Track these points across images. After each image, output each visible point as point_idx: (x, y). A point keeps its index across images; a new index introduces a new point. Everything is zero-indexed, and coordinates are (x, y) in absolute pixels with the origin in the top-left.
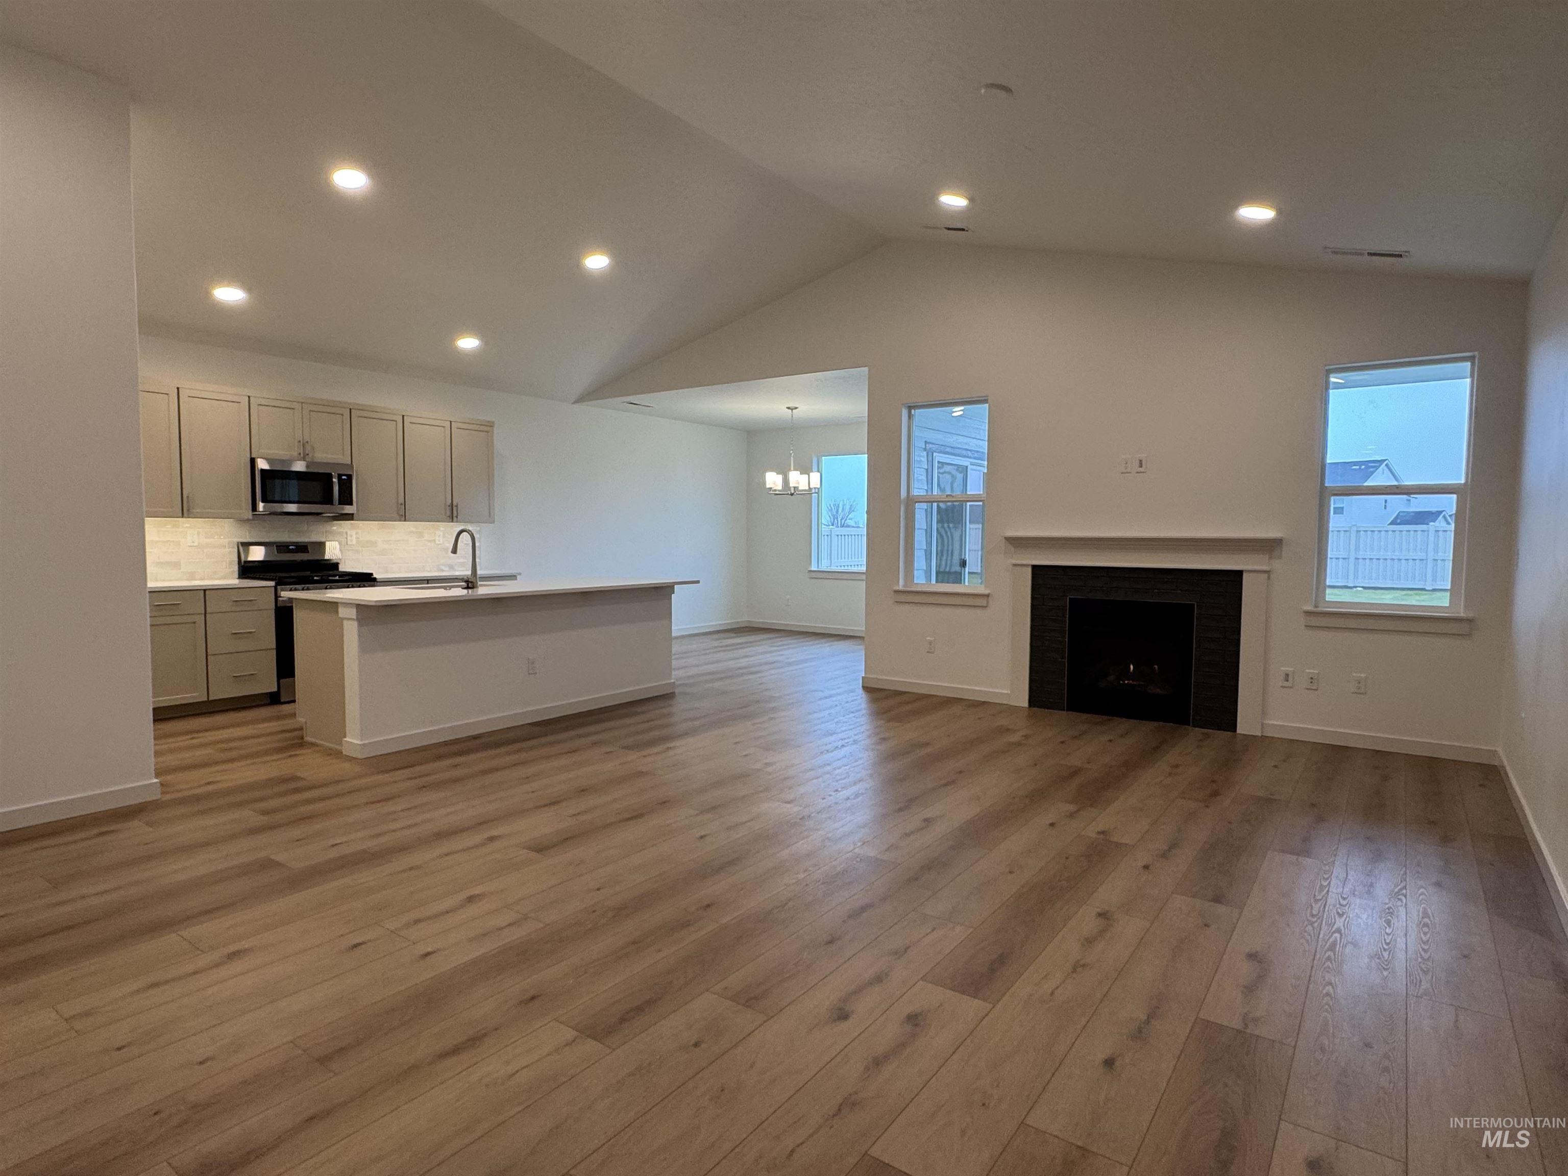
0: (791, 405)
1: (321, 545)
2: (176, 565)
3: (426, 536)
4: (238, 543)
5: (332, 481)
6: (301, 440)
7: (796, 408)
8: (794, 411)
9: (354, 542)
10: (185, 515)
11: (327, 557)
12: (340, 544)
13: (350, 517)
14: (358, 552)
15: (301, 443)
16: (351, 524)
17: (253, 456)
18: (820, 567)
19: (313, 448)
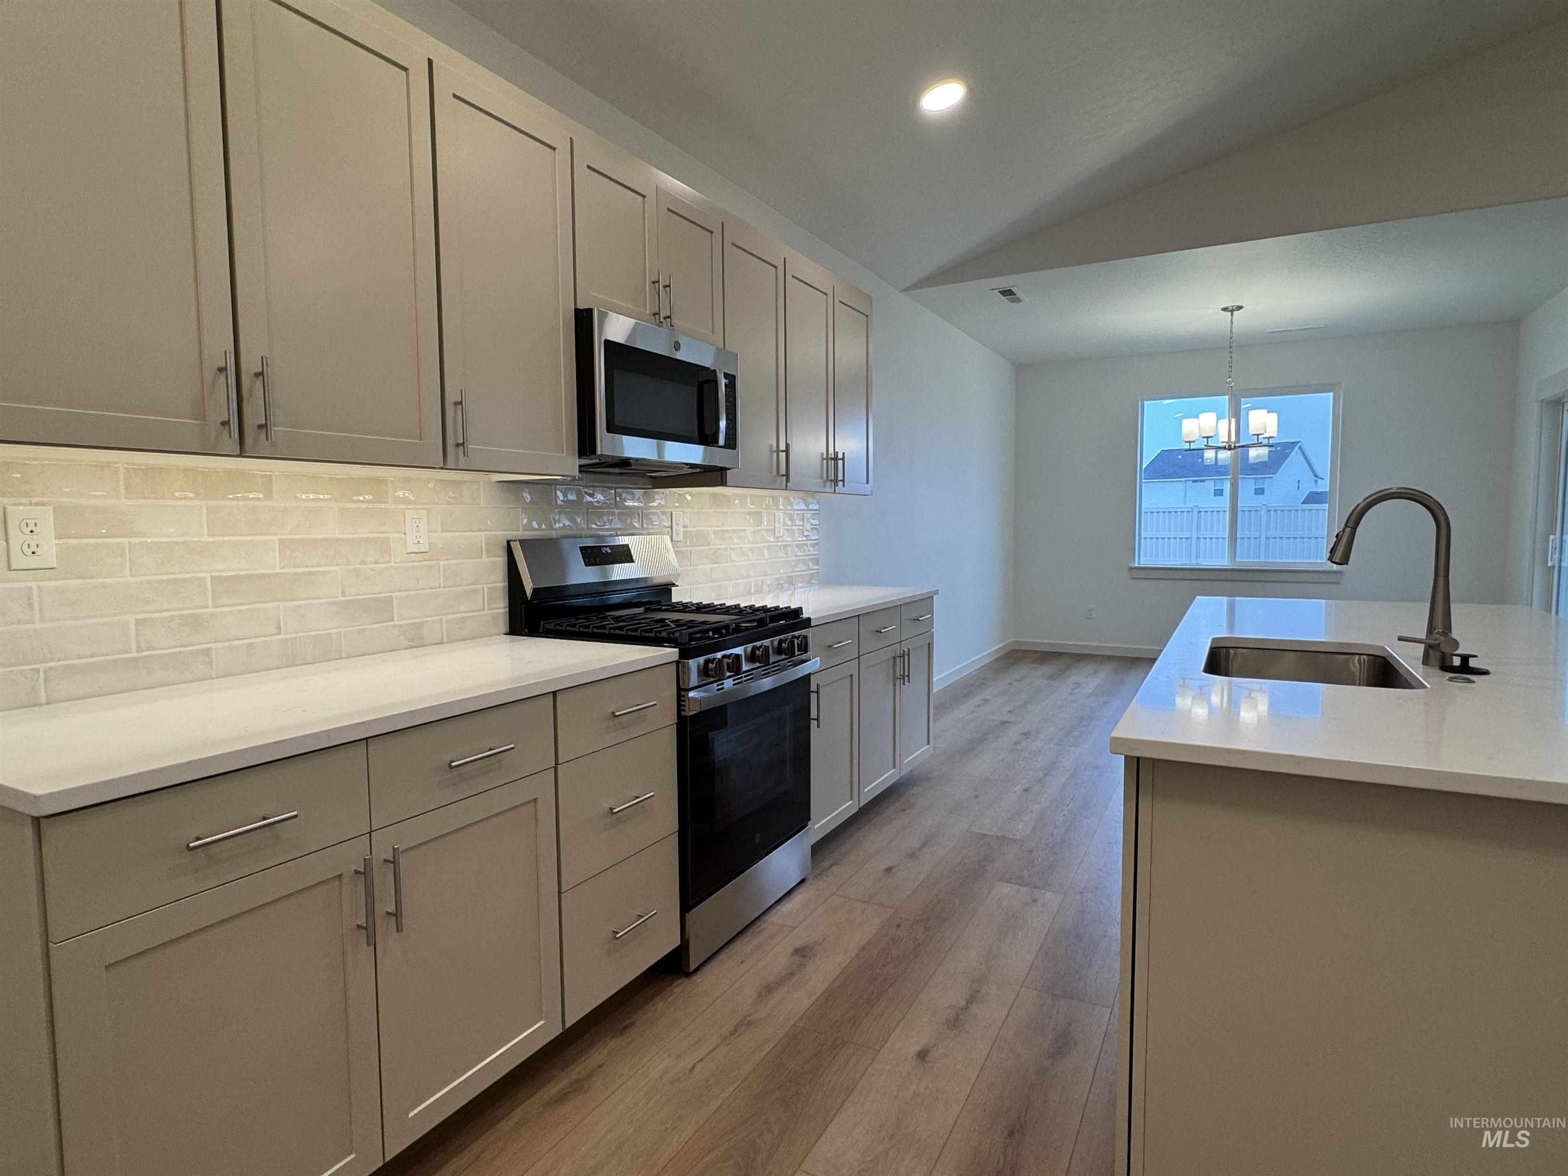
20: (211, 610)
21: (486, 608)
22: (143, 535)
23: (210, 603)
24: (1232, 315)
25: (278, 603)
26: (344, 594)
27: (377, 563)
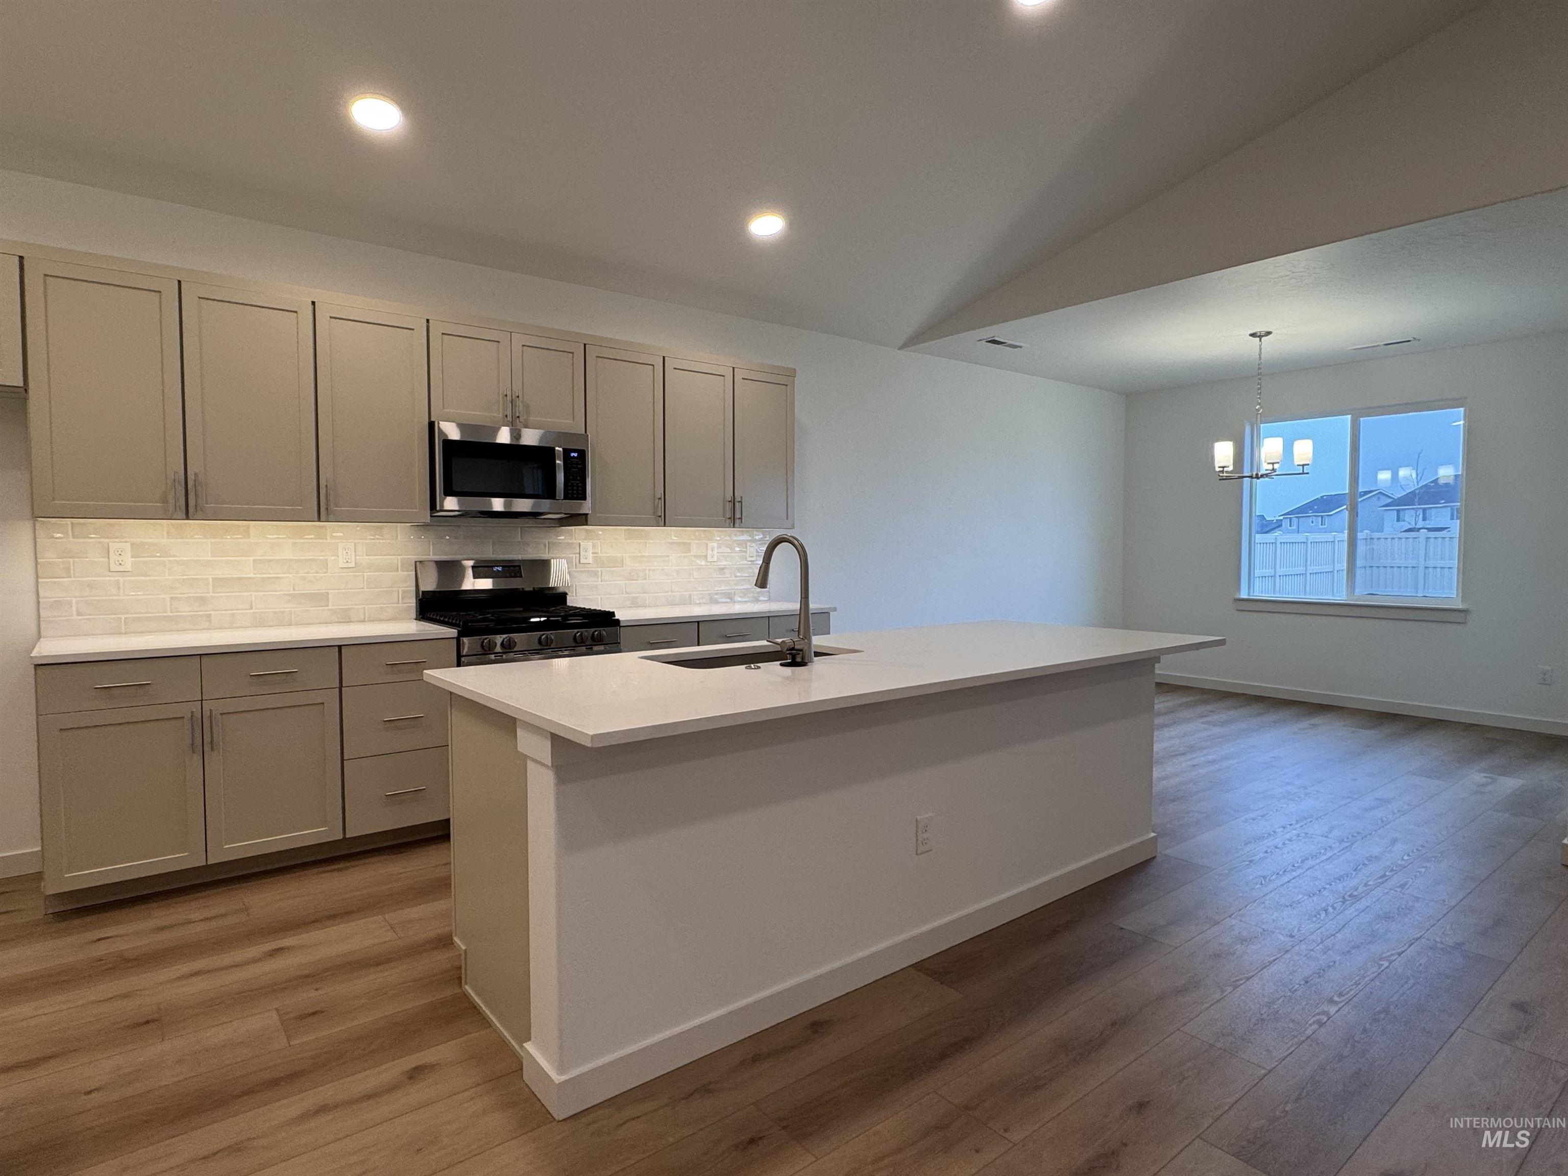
0: (1260, 328)
1: (543, 566)
2: (321, 598)
3: (695, 550)
4: (416, 562)
5: (555, 463)
6: (509, 393)
7: (1269, 333)
8: (1263, 339)
9: (590, 560)
10: (323, 517)
11: (552, 584)
12: (569, 562)
13: (580, 519)
14: (595, 574)
15: (509, 398)
16: (587, 530)
17: (433, 419)
18: (1251, 594)
19: (527, 407)
20: (211, 594)
21: (400, 602)
22: (174, 556)
23: (211, 591)
24: (1260, 341)
25: (251, 593)
26: (294, 590)
27: (317, 572)
